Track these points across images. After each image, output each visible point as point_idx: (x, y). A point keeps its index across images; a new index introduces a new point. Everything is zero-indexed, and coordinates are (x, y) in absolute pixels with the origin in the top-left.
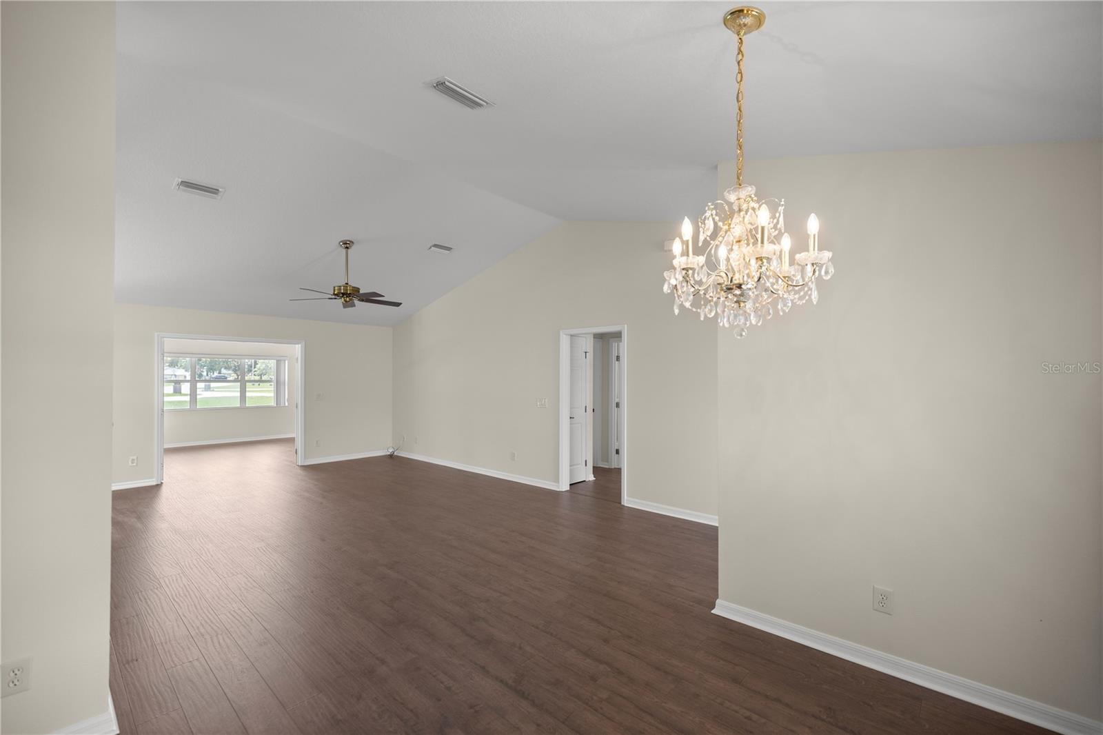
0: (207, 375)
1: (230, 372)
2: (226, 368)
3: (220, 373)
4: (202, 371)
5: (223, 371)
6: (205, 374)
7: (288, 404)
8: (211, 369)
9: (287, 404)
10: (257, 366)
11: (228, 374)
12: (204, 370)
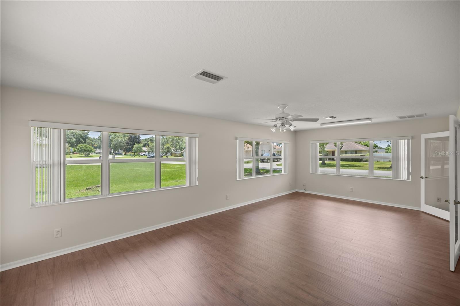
0: (113, 152)
1: (122, 151)
2: (120, 150)
3: (118, 152)
4: (111, 151)
5: (120, 151)
6: (112, 152)
7: (199, 183)
8: (115, 150)
9: (197, 184)
10: (134, 149)
11: (121, 152)
12: (112, 150)
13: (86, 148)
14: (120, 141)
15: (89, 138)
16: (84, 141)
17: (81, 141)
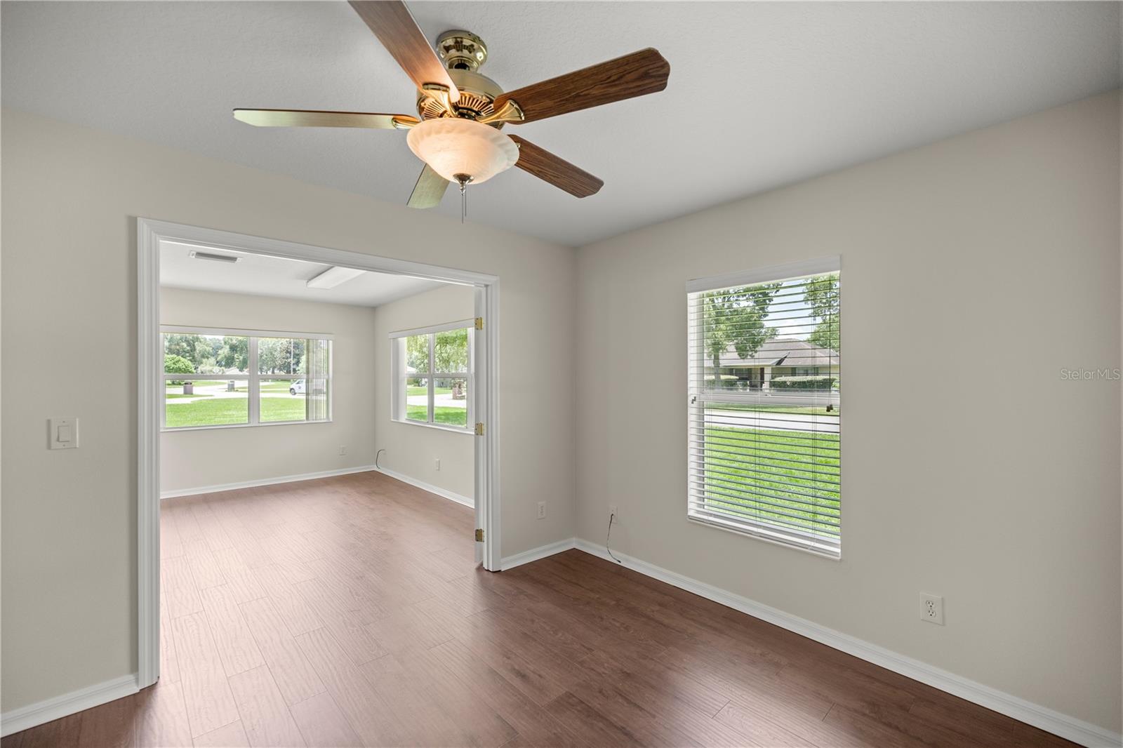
13: (174, 363)
14: (270, 346)
15: (202, 340)
16: (188, 348)
17: (183, 346)
